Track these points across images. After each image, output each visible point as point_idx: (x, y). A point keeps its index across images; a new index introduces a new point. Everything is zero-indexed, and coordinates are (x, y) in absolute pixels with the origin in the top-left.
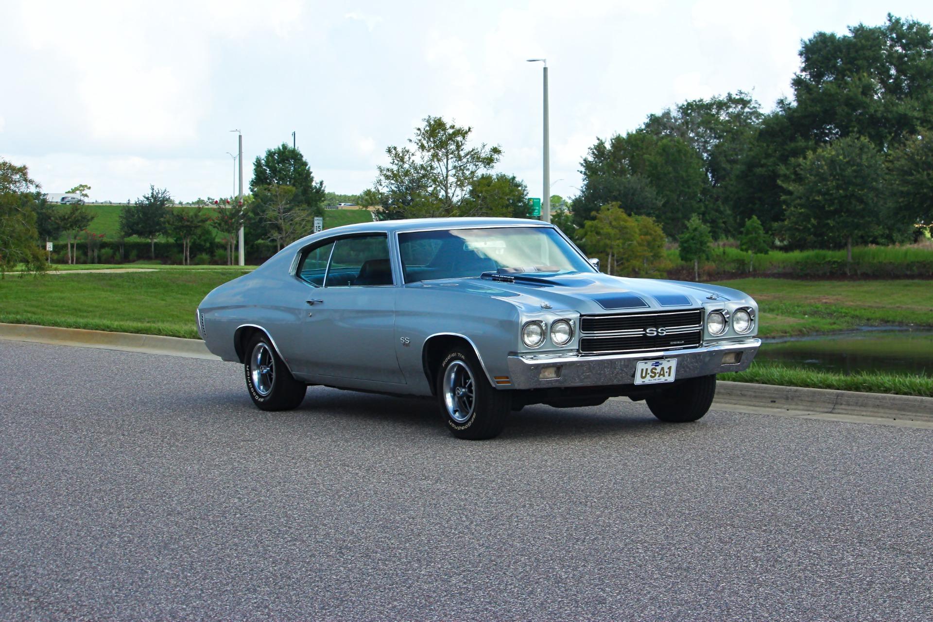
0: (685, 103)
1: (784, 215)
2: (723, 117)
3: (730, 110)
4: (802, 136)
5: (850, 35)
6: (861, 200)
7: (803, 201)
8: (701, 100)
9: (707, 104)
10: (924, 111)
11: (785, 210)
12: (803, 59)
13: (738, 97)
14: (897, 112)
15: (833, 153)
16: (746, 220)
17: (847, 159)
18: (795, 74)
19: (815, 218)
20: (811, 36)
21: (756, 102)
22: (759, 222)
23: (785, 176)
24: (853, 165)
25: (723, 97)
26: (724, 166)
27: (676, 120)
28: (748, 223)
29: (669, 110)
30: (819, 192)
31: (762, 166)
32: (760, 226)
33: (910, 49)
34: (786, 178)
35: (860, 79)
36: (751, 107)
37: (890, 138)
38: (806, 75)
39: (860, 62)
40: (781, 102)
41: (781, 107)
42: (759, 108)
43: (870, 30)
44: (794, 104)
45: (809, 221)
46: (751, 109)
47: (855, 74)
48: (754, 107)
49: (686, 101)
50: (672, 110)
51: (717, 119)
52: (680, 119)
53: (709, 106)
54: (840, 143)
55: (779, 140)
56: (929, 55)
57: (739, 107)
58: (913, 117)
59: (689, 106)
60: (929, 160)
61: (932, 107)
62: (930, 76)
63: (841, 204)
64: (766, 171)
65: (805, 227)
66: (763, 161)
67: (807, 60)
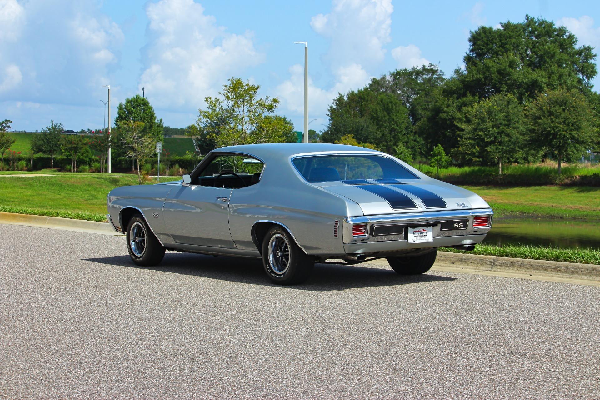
0: (396, 72)
1: (458, 144)
2: (420, 80)
3: (425, 76)
4: (470, 93)
5: (502, 29)
6: (508, 135)
7: (470, 135)
8: (406, 70)
9: (410, 72)
10: (549, 78)
11: (460, 141)
12: (472, 44)
13: (429, 68)
14: (531, 78)
15: (490, 104)
16: (434, 147)
17: (499, 108)
18: (466, 53)
19: (478, 146)
20: (477, 29)
21: (441, 71)
22: (442, 148)
23: (459, 118)
24: (503, 113)
25: (420, 68)
26: (420, 112)
27: (389, 82)
28: (435, 149)
29: (385, 75)
30: (481, 130)
31: (444, 112)
32: (443, 151)
33: (540, 38)
34: (460, 120)
35: (507, 57)
36: (438, 74)
37: (527, 95)
38: (473, 54)
39: (507, 46)
40: (457, 71)
41: (457, 75)
42: (443, 75)
43: (515, 25)
44: (466, 73)
45: (475, 148)
46: (437, 75)
47: (505, 54)
48: (440, 75)
49: (396, 70)
50: (387, 76)
51: (416, 82)
52: (392, 81)
53: (411, 73)
54: (495, 98)
55: (455, 96)
56: (552, 42)
57: (430, 74)
58: (542, 82)
59: (398, 73)
60: (552, 109)
61: (554, 75)
62: (553, 56)
63: (495, 138)
64: (447, 116)
65: (472, 152)
66: (445, 109)
67: (474, 44)
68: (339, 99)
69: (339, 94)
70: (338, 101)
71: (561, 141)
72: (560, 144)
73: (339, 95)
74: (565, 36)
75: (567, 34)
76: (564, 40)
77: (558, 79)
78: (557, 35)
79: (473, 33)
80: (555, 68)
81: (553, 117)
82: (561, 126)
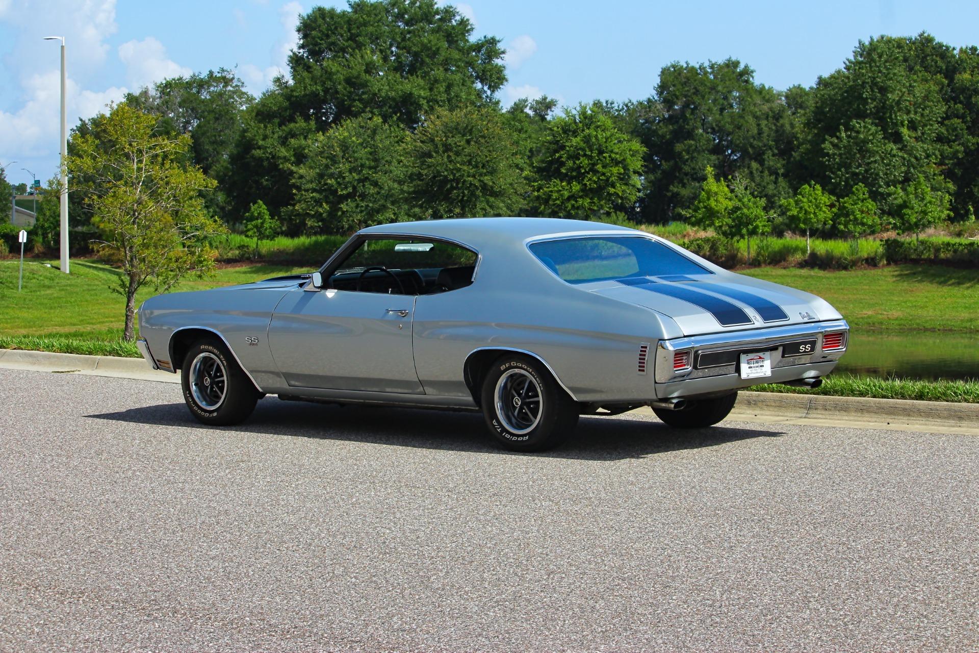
0: (164, 82)
1: (294, 199)
2: (205, 95)
3: (212, 89)
4: (301, 115)
5: (350, 10)
6: (375, 184)
7: (314, 185)
8: (180, 79)
9: (187, 82)
10: (431, 89)
11: (295, 194)
12: (301, 36)
13: (219, 75)
14: (402, 90)
15: (346, 134)
16: (251, 205)
17: (360, 140)
18: (292, 51)
19: (327, 203)
20: (310, 11)
21: (239, 80)
22: (264, 206)
23: (285, 158)
24: (365, 148)
25: (204, 75)
26: (206, 147)
27: (154, 99)
28: (253, 207)
29: (147, 88)
30: (331, 176)
31: (259, 148)
32: (266, 211)
33: (412, 25)
34: (286, 159)
35: (362, 57)
36: (234, 85)
37: (395, 118)
38: (304, 52)
39: (361, 39)
40: (278, 80)
41: (278, 86)
42: (242, 86)
43: (372, 5)
44: (291, 83)
45: (321, 206)
46: (233, 87)
47: (357, 51)
48: (237, 86)
49: (165, 79)
50: (150, 89)
51: (197, 98)
52: (157, 98)
53: (189, 85)
54: (352, 123)
55: (276, 121)
56: (434, 31)
57: (221, 86)
58: (419, 96)
59: (168, 85)
60: (449, 141)
61: (439, 85)
62: (436, 53)
63: (354, 188)
64: (264, 153)
65: (317, 212)
66: (261, 143)
67: (305, 37)
68: (80, 128)
69: (81, 120)
70: (79, 131)
71: (466, 192)
72: (463, 197)
73: (80, 122)
74: (453, 21)
75: (458, 18)
76: (453, 27)
77: (446, 91)
78: (440, 20)
79: (303, 18)
80: (438, 72)
81: (451, 154)
82: (465, 168)
